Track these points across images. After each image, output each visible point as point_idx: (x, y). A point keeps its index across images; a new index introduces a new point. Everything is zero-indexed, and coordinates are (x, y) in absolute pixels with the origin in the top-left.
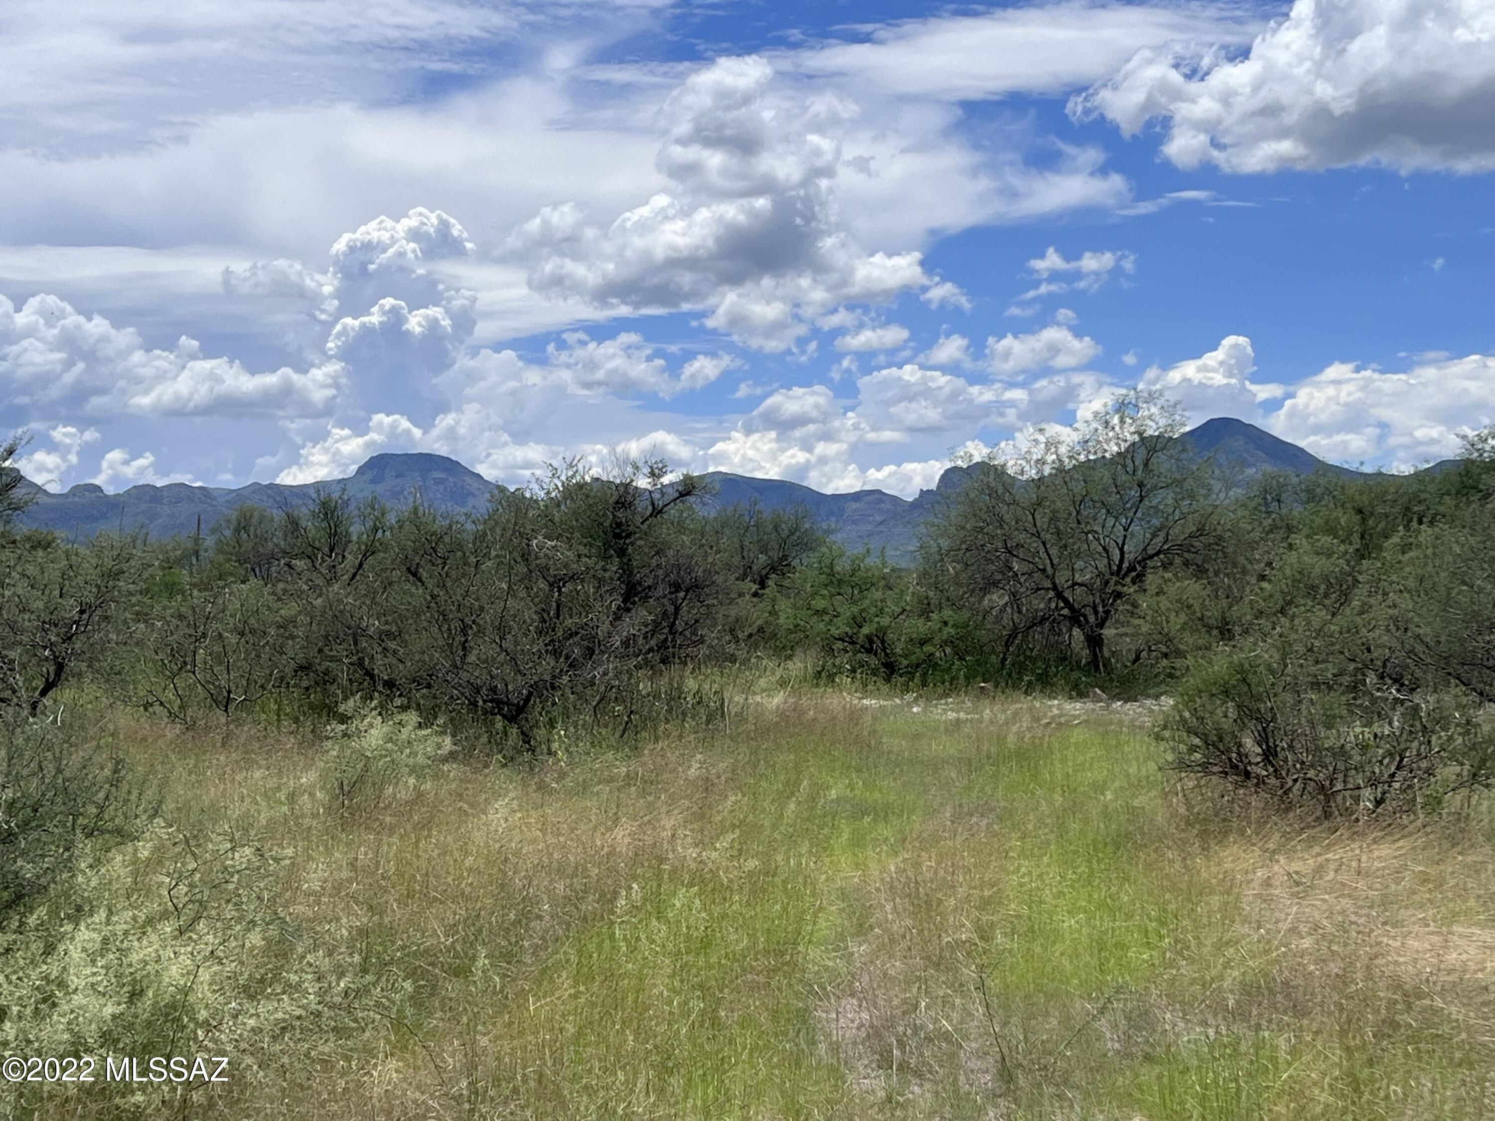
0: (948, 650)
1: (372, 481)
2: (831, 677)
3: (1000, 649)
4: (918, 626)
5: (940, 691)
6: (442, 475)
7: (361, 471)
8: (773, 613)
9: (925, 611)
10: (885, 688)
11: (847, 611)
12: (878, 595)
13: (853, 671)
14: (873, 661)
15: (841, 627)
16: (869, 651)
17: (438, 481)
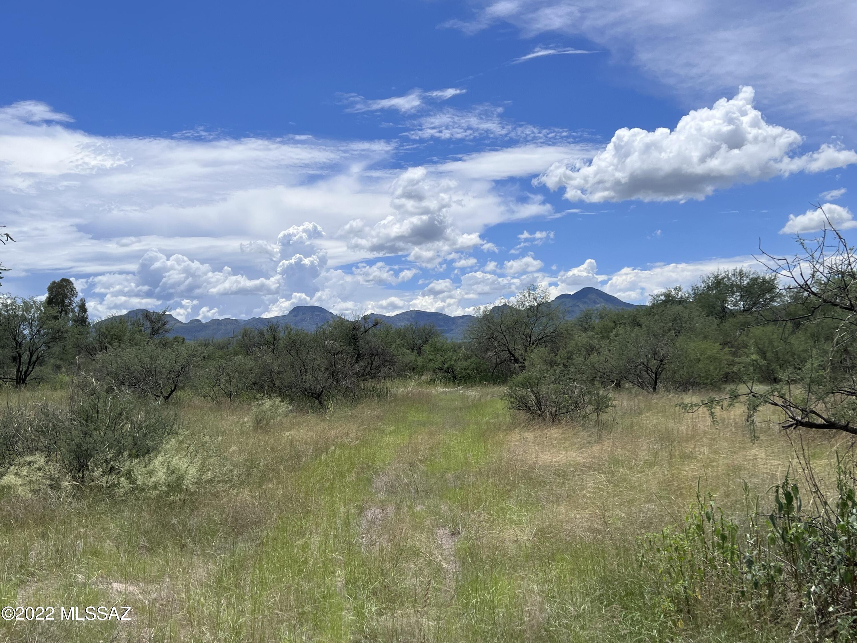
0: (475, 371)
1: (295, 316)
2: (434, 382)
3: (491, 371)
4: (465, 364)
5: (470, 385)
6: (318, 313)
7: (290, 312)
9: (466, 359)
10: (452, 385)
11: (440, 359)
12: (451, 354)
13: (442, 379)
14: (449, 376)
15: (438, 365)
16: (448, 372)
17: (317, 315)
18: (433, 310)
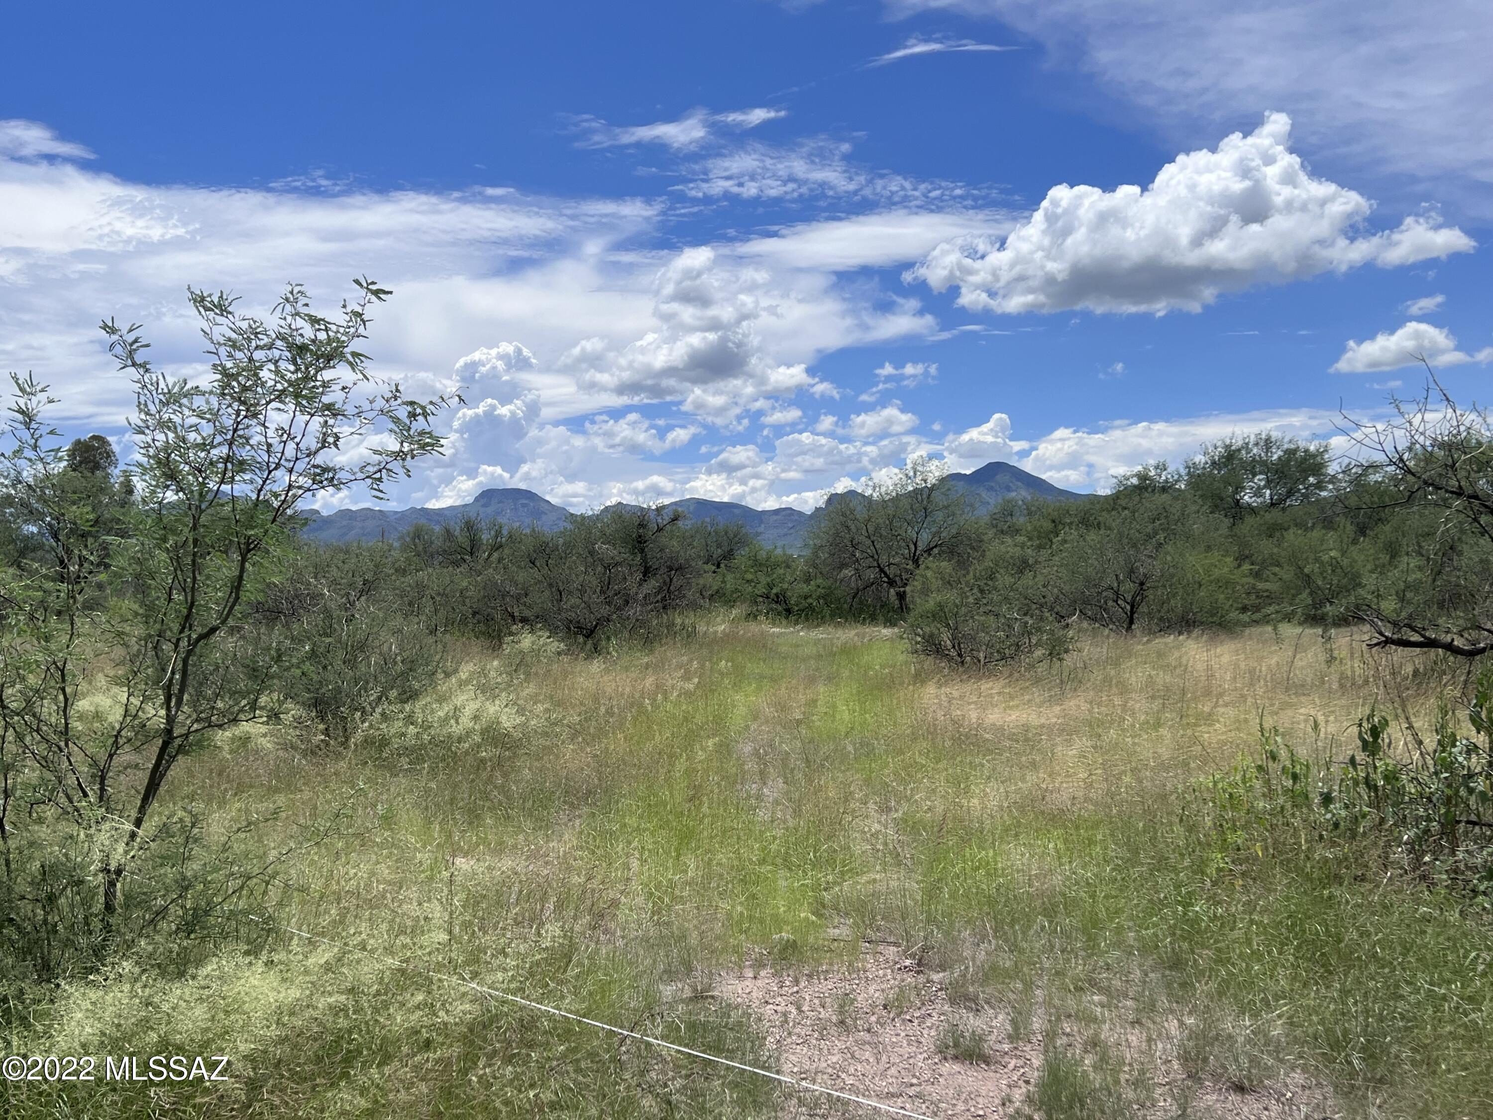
0: (821, 601)
1: (483, 506)
2: (755, 617)
3: (849, 600)
4: (805, 589)
5: (815, 623)
6: (525, 502)
7: (477, 499)
8: (723, 582)
9: (808, 581)
10: (784, 622)
11: (764, 580)
12: (782, 571)
13: (768, 613)
14: (780, 608)
15: (761, 590)
16: (777, 602)
17: (524, 505)
18: (726, 499)
